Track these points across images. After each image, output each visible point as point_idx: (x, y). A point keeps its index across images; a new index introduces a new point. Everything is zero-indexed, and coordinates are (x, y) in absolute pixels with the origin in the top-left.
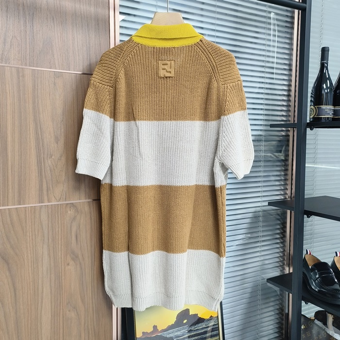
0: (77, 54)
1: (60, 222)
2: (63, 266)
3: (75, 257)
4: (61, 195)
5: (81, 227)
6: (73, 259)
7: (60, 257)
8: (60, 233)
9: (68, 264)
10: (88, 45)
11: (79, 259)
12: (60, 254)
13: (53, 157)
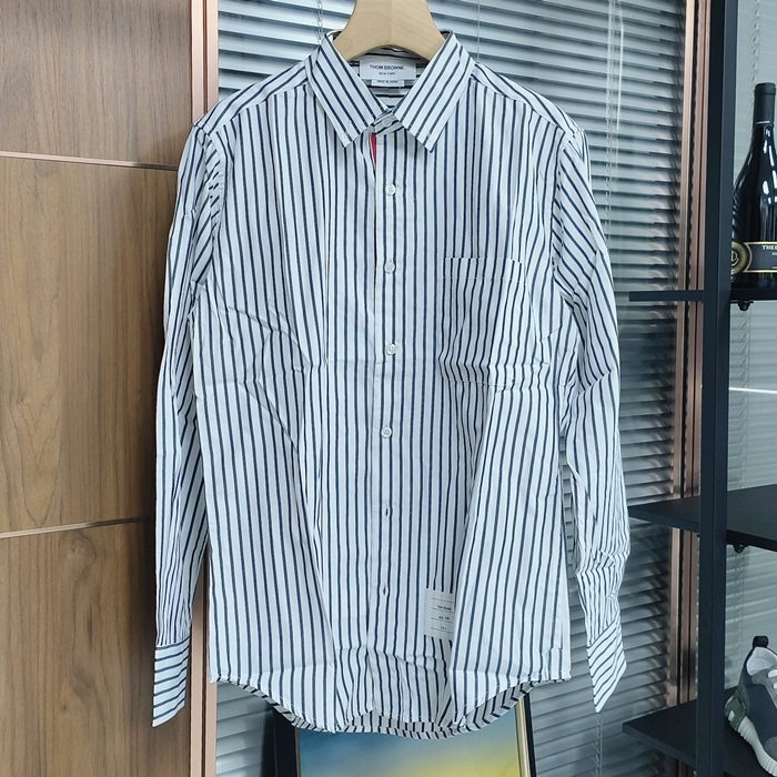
0: (101, 111)
1: (42, 586)
2: (49, 715)
3: (84, 686)
4: (49, 509)
5: (103, 596)
6: (78, 692)
7: (41, 687)
8: (42, 616)
9: (65, 708)
10: (131, 85)
11: (96, 692)
12: (41, 679)
13: (27, 400)
